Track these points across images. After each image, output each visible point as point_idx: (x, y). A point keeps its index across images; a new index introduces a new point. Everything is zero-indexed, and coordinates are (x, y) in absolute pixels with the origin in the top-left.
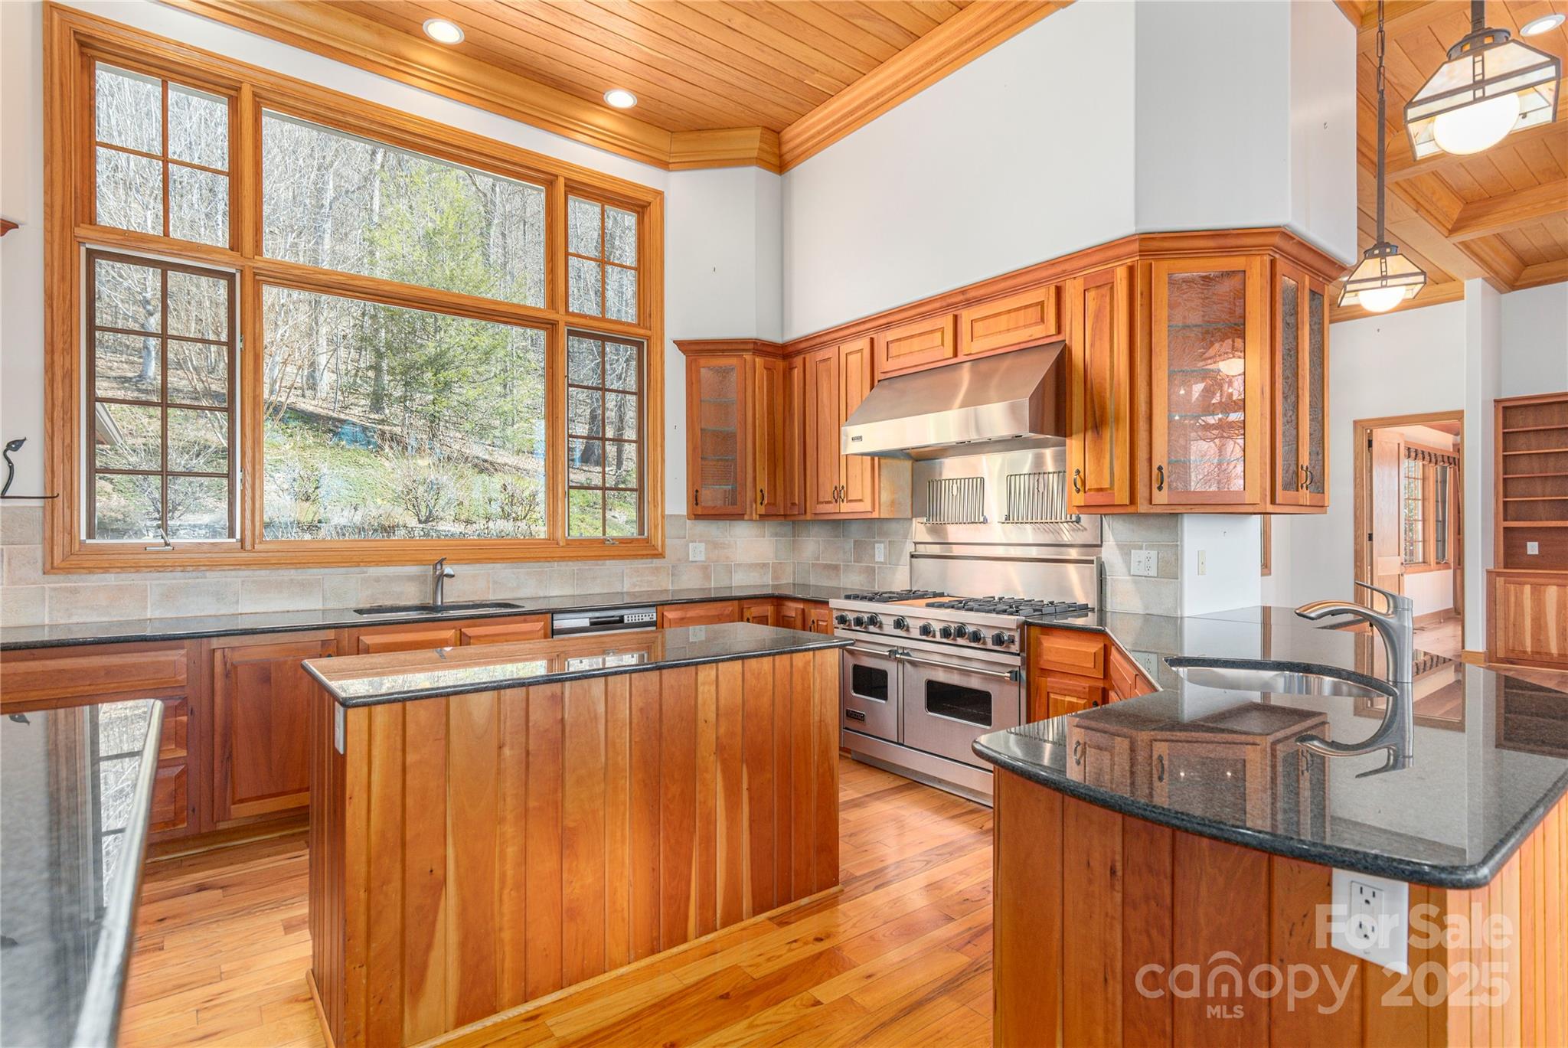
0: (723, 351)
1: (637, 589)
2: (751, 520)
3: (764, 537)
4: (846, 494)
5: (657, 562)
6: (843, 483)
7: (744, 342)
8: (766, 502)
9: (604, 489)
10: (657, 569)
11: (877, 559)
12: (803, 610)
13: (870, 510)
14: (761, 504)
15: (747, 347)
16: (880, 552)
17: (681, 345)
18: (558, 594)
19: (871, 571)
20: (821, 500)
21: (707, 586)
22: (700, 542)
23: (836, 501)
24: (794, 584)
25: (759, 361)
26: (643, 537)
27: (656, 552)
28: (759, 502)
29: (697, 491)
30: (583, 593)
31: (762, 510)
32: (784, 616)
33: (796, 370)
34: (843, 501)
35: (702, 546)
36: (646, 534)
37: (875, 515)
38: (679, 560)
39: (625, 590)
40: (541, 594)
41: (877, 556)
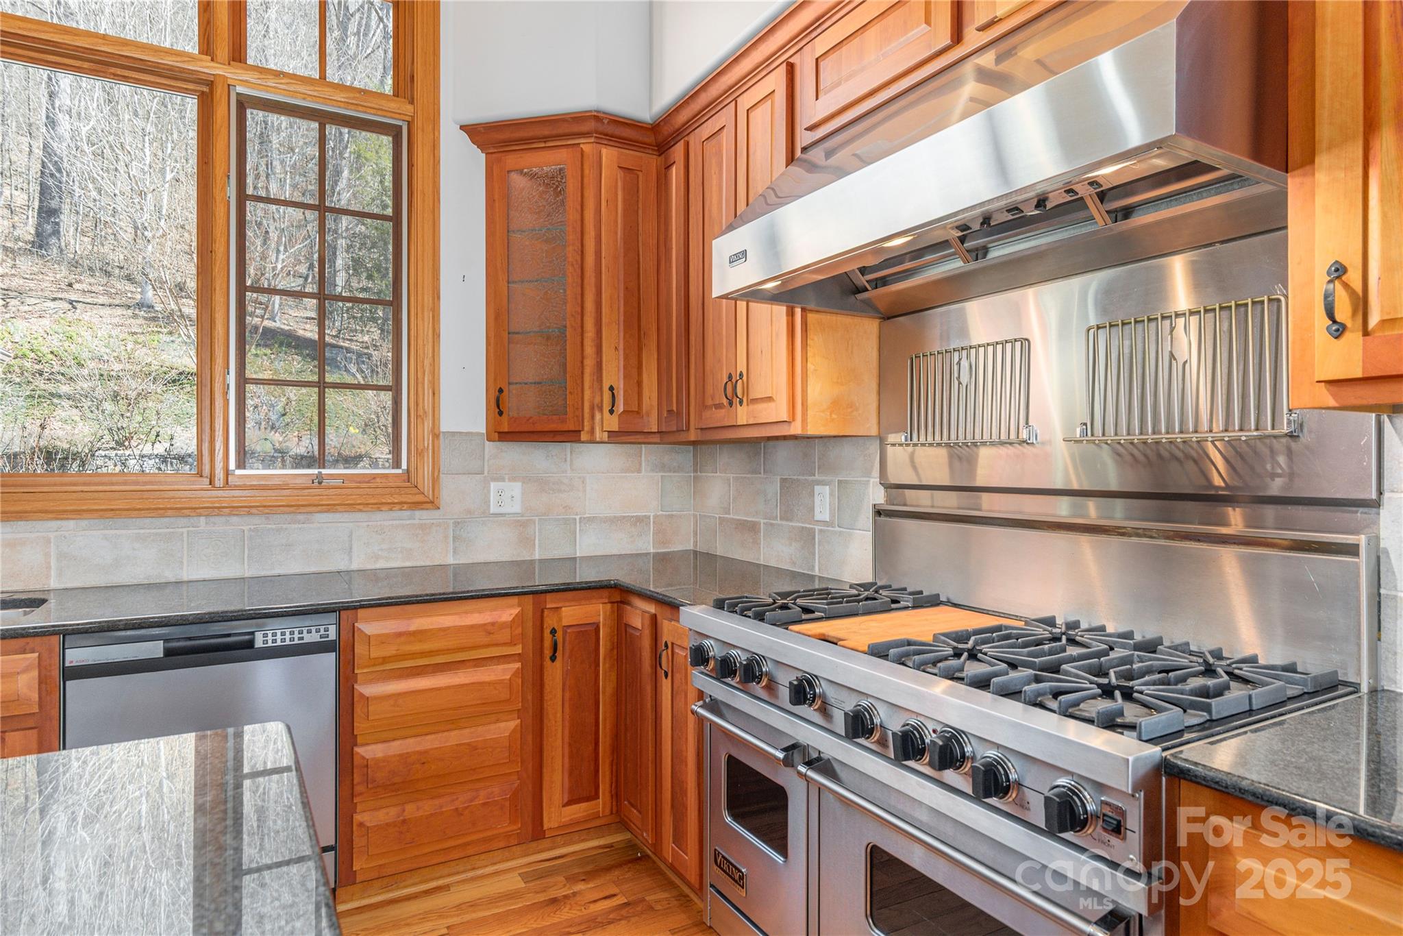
0: (545, 139)
1: (380, 564)
2: (593, 442)
3: (639, 471)
4: (746, 389)
5: (421, 516)
6: (742, 367)
7: (578, 118)
8: (620, 407)
9: (322, 385)
10: (422, 527)
11: (818, 517)
12: (654, 619)
13: (785, 417)
14: (611, 412)
15: (585, 127)
16: (823, 502)
17: (478, 133)
18: (207, 576)
19: (807, 538)
20: (709, 402)
21: (527, 557)
22: (513, 479)
23: (731, 404)
24: (695, 552)
25: (609, 155)
26: (399, 471)
27: (420, 498)
28: (606, 408)
29: (501, 391)
30: (263, 573)
31: (613, 423)
32: (627, 625)
33: (674, 169)
34: (741, 403)
35: (515, 489)
36: (404, 466)
37: (796, 429)
38: (469, 512)
39: (354, 566)
40: (170, 575)
41: (817, 510)
